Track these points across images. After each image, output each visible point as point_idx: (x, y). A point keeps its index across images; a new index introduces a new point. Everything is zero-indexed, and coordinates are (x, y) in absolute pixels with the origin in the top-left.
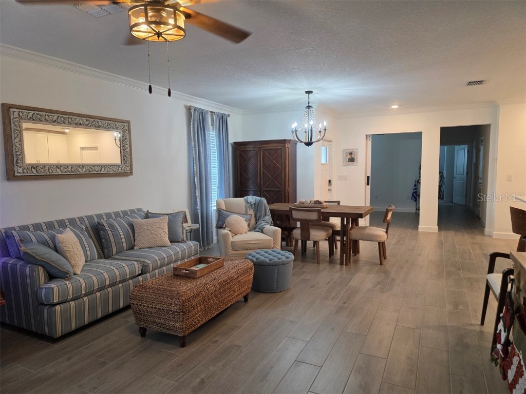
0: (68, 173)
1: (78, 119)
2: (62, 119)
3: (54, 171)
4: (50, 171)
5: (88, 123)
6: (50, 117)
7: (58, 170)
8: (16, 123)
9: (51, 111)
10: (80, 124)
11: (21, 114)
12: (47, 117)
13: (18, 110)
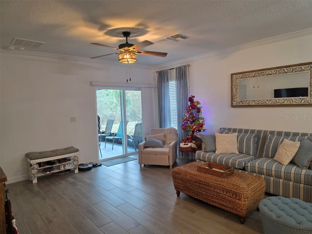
0: (259, 104)
1: (269, 71)
2: (258, 74)
3: (251, 103)
4: (249, 103)
5: (275, 72)
6: (251, 75)
7: (253, 103)
8: (235, 82)
9: (252, 71)
10: (270, 74)
11: (237, 77)
12: (249, 75)
13: (235, 75)
